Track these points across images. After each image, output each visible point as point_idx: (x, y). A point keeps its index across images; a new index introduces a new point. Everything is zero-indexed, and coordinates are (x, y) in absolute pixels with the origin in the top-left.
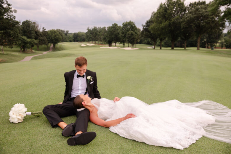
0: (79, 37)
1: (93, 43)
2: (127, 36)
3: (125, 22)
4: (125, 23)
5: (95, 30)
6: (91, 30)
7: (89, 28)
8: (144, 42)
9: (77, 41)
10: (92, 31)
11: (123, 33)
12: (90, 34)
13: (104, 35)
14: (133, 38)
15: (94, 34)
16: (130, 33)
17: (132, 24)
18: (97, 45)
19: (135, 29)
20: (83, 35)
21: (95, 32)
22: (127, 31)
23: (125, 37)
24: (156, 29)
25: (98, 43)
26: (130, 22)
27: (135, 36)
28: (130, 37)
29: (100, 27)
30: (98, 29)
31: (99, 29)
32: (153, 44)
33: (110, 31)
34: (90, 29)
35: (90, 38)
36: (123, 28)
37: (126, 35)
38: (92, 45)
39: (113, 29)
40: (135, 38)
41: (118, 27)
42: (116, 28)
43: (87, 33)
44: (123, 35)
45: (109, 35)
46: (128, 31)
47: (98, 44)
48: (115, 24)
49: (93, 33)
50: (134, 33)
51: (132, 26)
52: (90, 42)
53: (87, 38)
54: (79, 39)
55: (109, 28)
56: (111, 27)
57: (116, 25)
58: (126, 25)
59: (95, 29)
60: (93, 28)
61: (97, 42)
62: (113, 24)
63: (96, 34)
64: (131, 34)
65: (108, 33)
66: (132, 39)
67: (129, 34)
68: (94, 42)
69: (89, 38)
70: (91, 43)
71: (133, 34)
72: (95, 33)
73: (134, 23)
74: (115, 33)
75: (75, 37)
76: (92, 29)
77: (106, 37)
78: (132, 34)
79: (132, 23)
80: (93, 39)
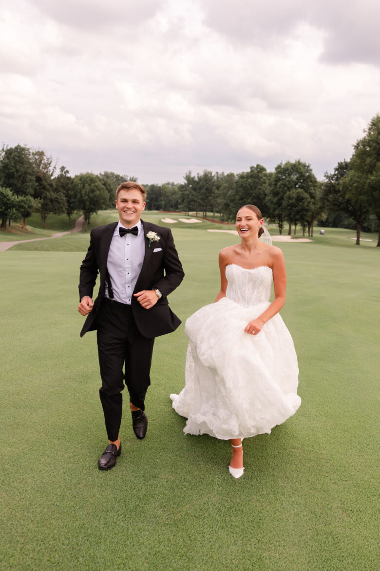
0: (162, 198)
1: (197, 217)
2: (285, 203)
3: (284, 163)
4: (282, 166)
5: (206, 181)
6: (196, 179)
7: (190, 173)
8: (346, 223)
9: (158, 208)
10: (198, 183)
11: (276, 194)
12: (193, 192)
13: (225, 195)
14: (303, 209)
15: (203, 191)
16: (295, 196)
17: (303, 170)
18: (209, 223)
19: (310, 183)
20: (174, 193)
21: (207, 185)
22: (286, 189)
23: (279, 204)
25: (213, 217)
26: (299, 163)
27: (309, 203)
28: (292, 206)
29: (220, 172)
30: (215, 178)
31: (218, 177)
33: (242, 185)
34: (192, 176)
35: (192, 203)
36: (277, 180)
37: (282, 199)
38: (194, 221)
39: (250, 180)
40: (307, 210)
41: (265, 175)
42: (261, 178)
43: (182, 187)
44: (275, 200)
45: (237, 197)
46: (289, 189)
47: (213, 219)
48: (258, 166)
49: (200, 189)
50: (306, 195)
51: (302, 175)
52: (190, 213)
53: (183, 201)
54: (163, 203)
55: (242, 177)
56: (248, 173)
57: (260, 169)
58: (285, 171)
59: (207, 178)
60: (202, 174)
61: (210, 214)
62: (251, 168)
63: (209, 191)
64: (298, 197)
65: (237, 192)
66: (298, 212)
67: (290, 198)
68: (201, 214)
69: (189, 203)
70: (193, 216)
71: (303, 199)
72: (207, 189)
73: (308, 167)
74: (256, 191)
75: (154, 196)
76: (200, 179)
77: (232, 201)
78: (300, 199)
79: (304, 166)
80: (200, 205)
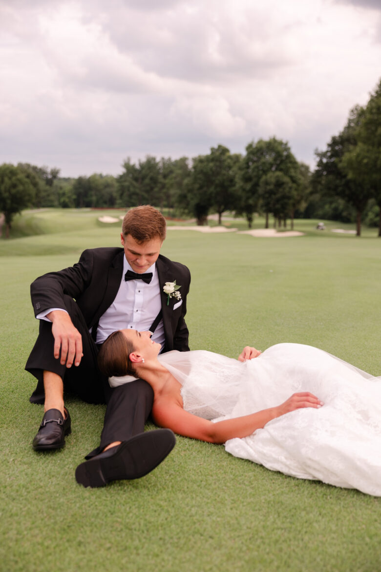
0: (93, 193)
2: (261, 190)
3: (256, 141)
4: (254, 146)
5: (149, 168)
6: (138, 167)
7: (129, 159)
8: (320, 212)
9: (88, 205)
10: (139, 172)
11: (247, 179)
12: (135, 183)
13: (179, 185)
14: (285, 197)
15: (147, 181)
16: (273, 180)
17: (280, 148)
19: (289, 165)
21: (151, 174)
22: (261, 172)
23: (253, 191)
24: (367, 164)
26: (275, 140)
27: (291, 188)
28: (271, 193)
29: (166, 157)
30: (161, 164)
31: (164, 164)
32: (352, 219)
33: (202, 171)
34: (132, 163)
35: (134, 197)
36: (248, 160)
37: (257, 185)
39: (211, 164)
40: (289, 198)
41: (230, 157)
42: (225, 161)
43: (121, 179)
44: (248, 186)
45: (197, 186)
46: (265, 172)
48: (220, 146)
49: (143, 178)
50: (286, 179)
51: (279, 155)
53: (122, 195)
54: (94, 198)
55: (200, 161)
56: (207, 157)
57: (223, 151)
58: (257, 151)
59: (150, 165)
60: (144, 160)
62: (212, 149)
63: (154, 180)
64: (278, 181)
65: (195, 179)
66: (278, 201)
67: (267, 183)
69: (130, 196)
71: (283, 183)
72: (152, 179)
73: (286, 144)
74: (219, 177)
75: (82, 190)
76: (142, 166)
77: (190, 191)
78: (279, 184)
79: (281, 143)
